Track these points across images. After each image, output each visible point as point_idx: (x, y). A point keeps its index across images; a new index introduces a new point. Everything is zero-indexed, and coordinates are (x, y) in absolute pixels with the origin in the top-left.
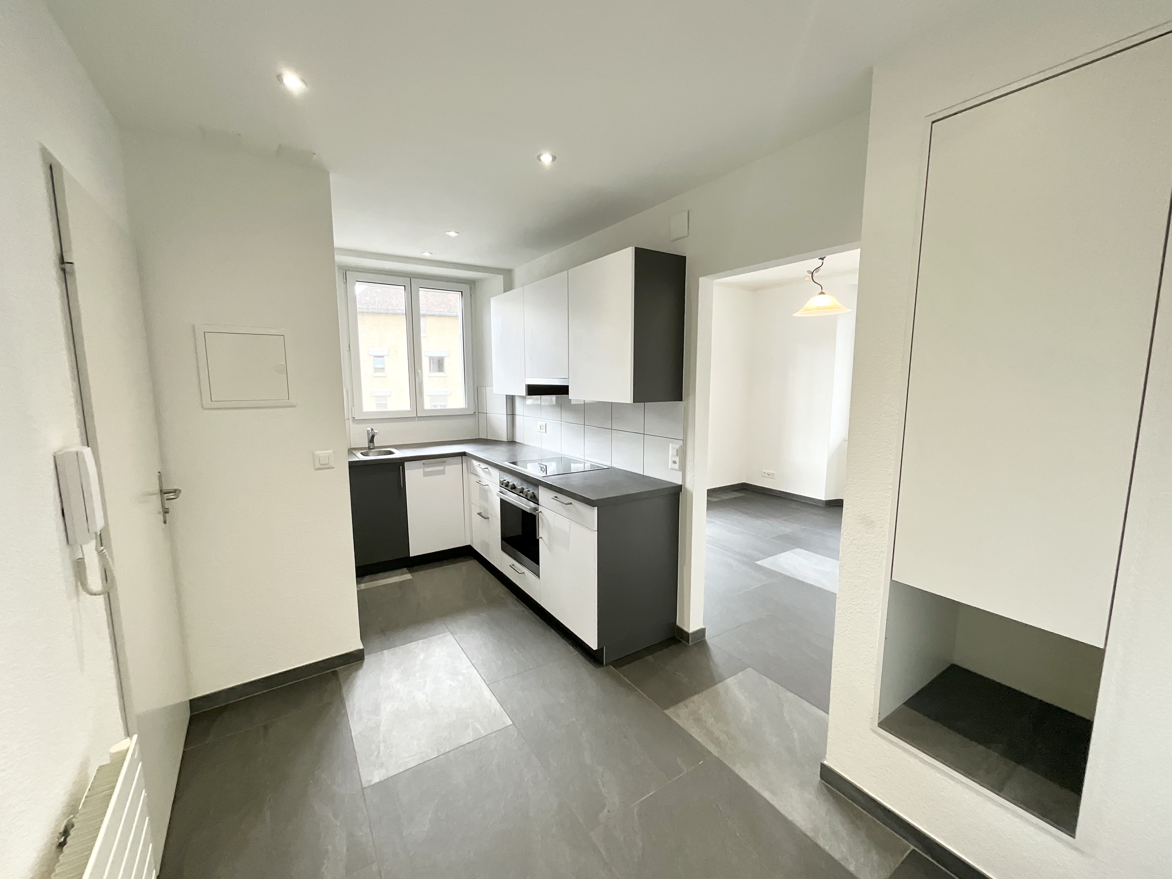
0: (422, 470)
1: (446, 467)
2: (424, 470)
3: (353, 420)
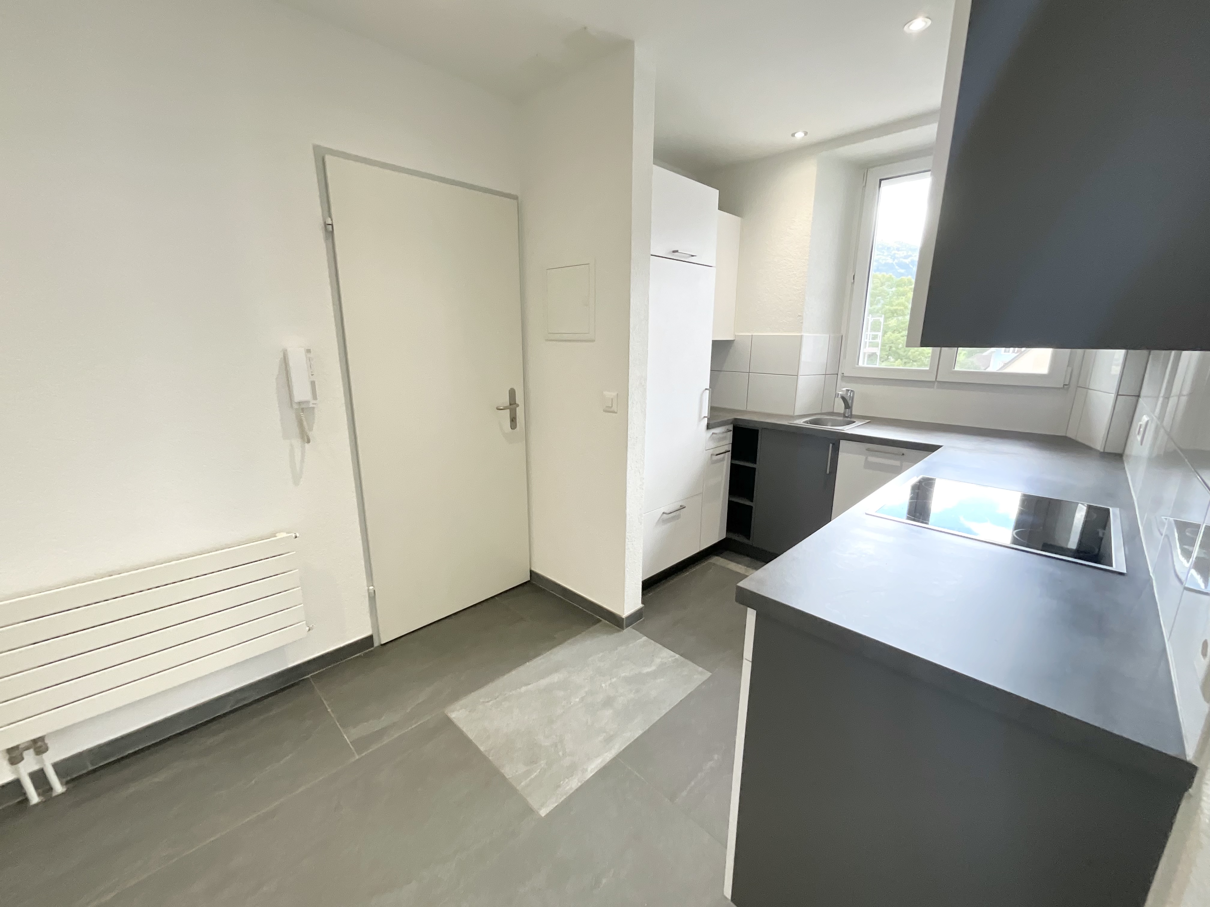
0: (864, 457)
1: (904, 463)
2: (866, 458)
3: (842, 376)
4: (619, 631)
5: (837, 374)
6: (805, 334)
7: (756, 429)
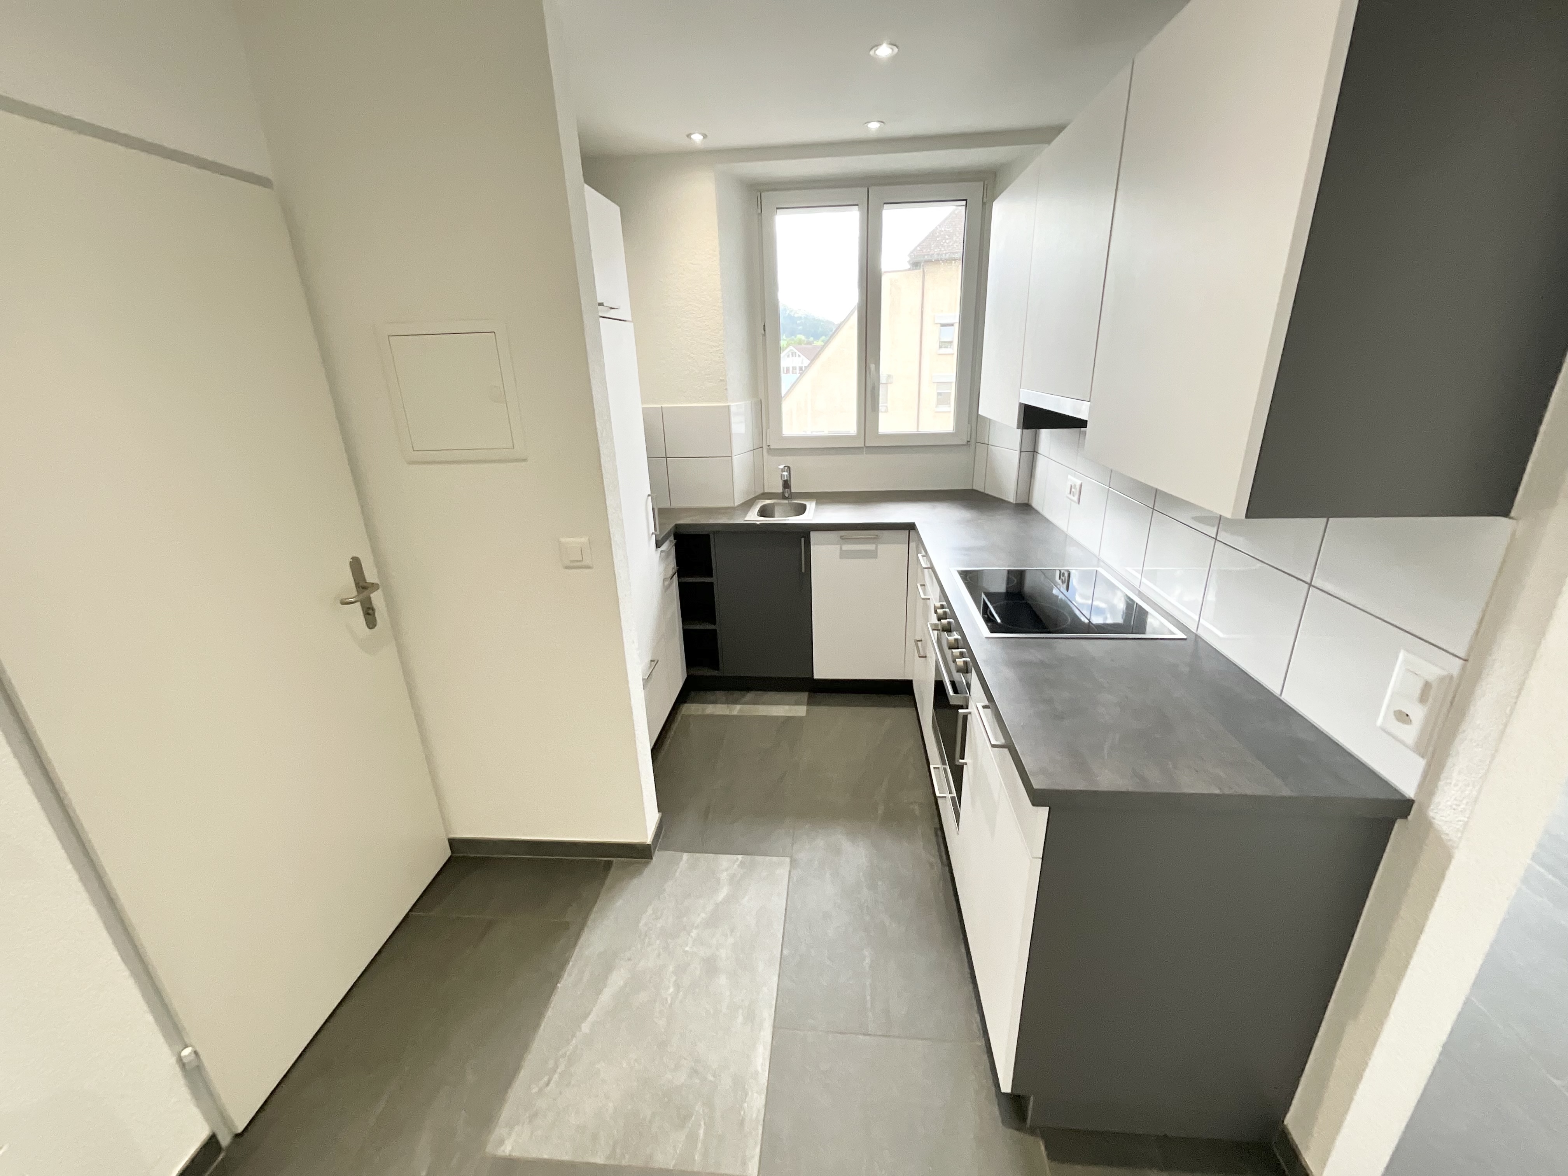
0: (839, 547)
1: (880, 547)
2: (842, 548)
3: (768, 449)
4: (647, 863)
5: (762, 447)
6: (731, 404)
7: (707, 533)
